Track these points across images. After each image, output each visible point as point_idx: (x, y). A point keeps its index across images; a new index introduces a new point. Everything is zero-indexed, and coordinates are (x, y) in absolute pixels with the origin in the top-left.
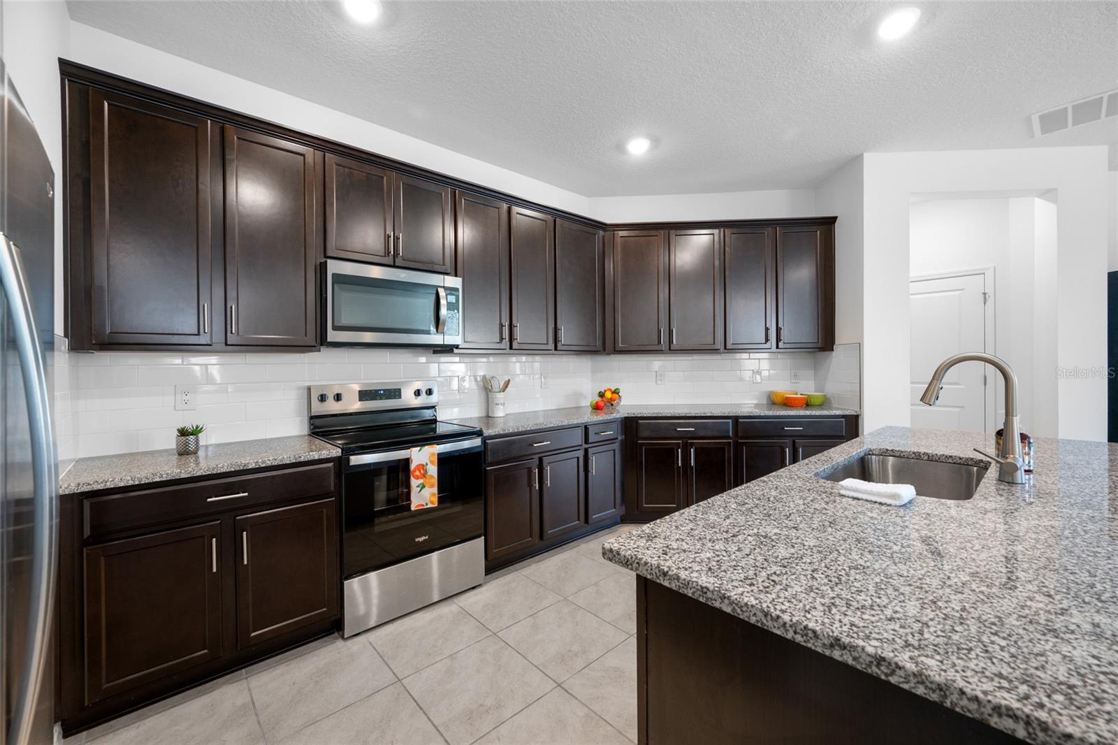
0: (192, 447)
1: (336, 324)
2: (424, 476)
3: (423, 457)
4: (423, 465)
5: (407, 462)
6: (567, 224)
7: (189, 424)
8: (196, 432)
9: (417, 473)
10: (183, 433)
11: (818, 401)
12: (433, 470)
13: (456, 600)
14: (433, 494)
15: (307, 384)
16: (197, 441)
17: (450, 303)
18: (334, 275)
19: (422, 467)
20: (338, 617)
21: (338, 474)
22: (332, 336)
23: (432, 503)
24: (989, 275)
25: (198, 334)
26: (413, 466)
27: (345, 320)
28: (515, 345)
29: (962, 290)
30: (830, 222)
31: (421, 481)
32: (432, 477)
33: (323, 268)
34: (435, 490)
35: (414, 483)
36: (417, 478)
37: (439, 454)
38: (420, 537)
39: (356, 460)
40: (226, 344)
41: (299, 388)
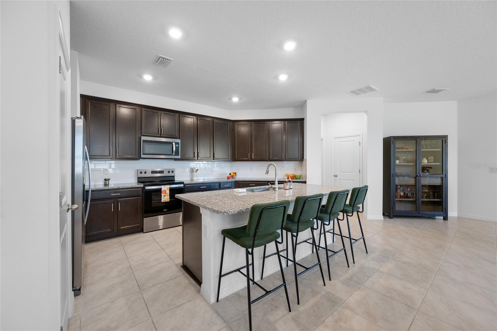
0: (107, 184)
1: (143, 153)
2: (165, 193)
3: (165, 188)
4: (165, 190)
5: (161, 189)
6: (217, 121)
7: (107, 178)
8: (109, 180)
9: (163, 192)
10: (105, 180)
11: (298, 177)
12: (168, 192)
13: (175, 228)
14: (168, 198)
15: (137, 169)
16: (109, 182)
17: (177, 147)
18: (143, 140)
19: (165, 191)
20: (142, 227)
21: (143, 191)
22: (142, 156)
23: (167, 200)
24: (361, 136)
25: (109, 156)
26: (162, 190)
27: (146, 152)
28: (199, 158)
29: (354, 141)
30: (303, 120)
31: (164, 194)
32: (168, 194)
33: (140, 138)
34: (169, 197)
35: (163, 195)
36: (163, 193)
37: (170, 188)
38: (165, 209)
39: (147, 188)
40: (116, 158)
41: (135, 170)
